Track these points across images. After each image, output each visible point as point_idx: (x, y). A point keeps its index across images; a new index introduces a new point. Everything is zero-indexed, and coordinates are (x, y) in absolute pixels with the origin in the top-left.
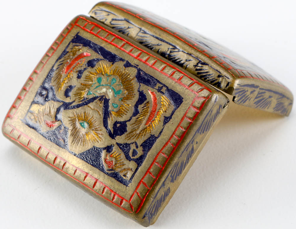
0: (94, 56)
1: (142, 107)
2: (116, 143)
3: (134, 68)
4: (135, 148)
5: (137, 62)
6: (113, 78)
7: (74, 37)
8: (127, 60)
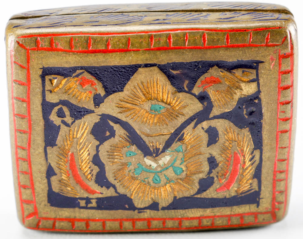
0: (211, 193)
1: (94, 171)
2: (95, 112)
3: (142, 206)
4: (65, 119)
5: (144, 215)
6: (161, 183)
7: (259, 199)
8: (160, 212)
